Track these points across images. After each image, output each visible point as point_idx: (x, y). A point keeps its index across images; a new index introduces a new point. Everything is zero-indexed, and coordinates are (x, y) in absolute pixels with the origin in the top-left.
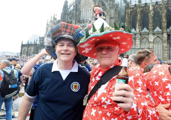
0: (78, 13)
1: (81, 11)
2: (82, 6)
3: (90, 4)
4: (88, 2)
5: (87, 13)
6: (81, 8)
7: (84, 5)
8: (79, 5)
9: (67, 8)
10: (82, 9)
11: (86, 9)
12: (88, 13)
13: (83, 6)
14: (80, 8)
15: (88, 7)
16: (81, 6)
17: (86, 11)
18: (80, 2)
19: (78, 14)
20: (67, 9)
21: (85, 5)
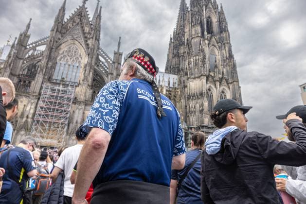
0: (50, 64)
1: (56, 63)
2: (62, 54)
3: (78, 56)
4: (75, 52)
5: (71, 70)
6: (59, 58)
7: (65, 54)
8: (55, 51)
9: (26, 48)
10: (60, 60)
11: (70, 63)
12: (73, 71)
13: (62, 56)
14: (57, 57)
15: (73, 60)
16: (59, 53)
17: (67, 66)
18: (59, 47)
19: (51, 67)
20: (23, 48)
21: (69, 55)
